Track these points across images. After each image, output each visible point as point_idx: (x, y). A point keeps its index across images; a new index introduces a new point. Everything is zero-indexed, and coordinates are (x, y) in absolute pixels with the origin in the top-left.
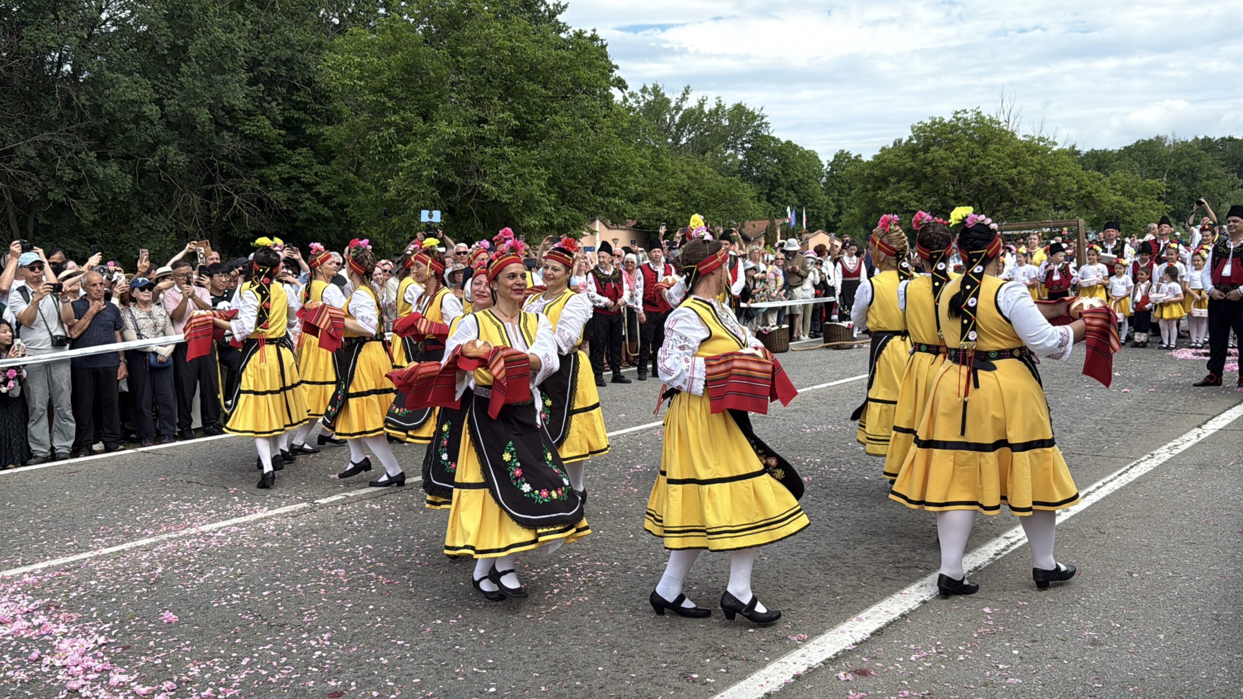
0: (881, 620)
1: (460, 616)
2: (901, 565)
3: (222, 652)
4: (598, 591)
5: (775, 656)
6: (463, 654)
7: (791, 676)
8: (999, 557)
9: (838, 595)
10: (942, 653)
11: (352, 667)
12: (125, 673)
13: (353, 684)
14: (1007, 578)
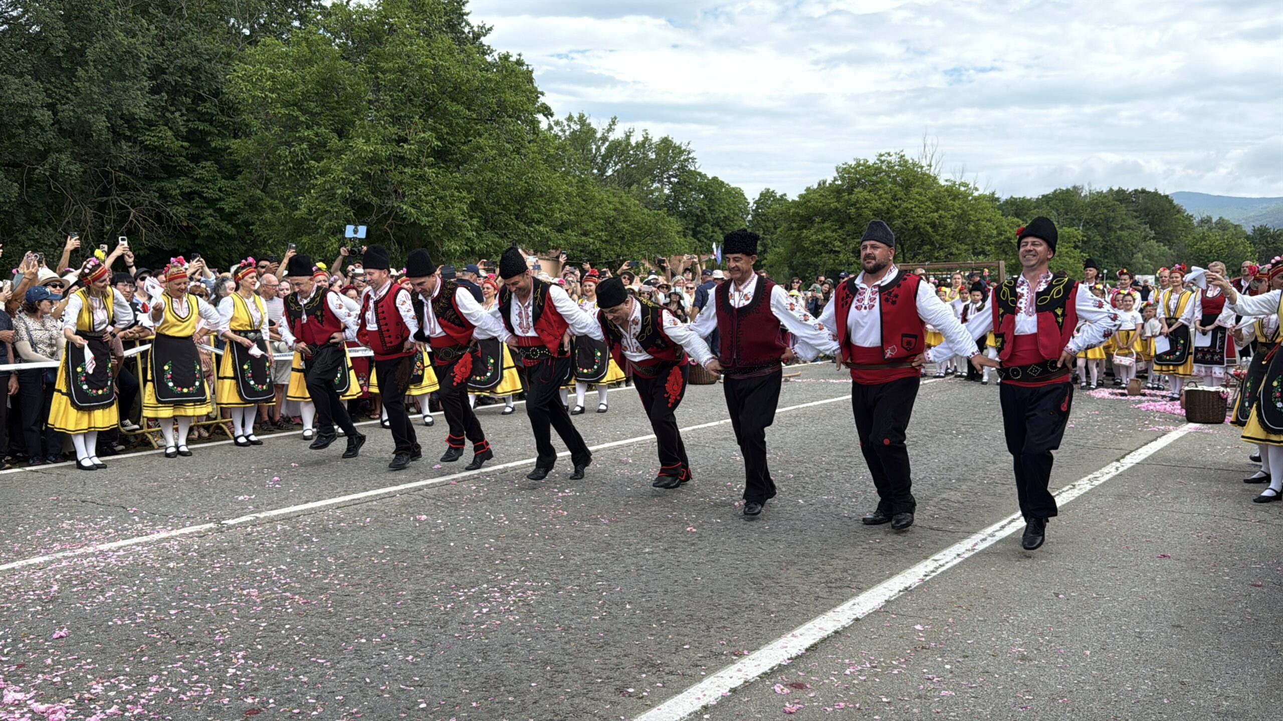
0: (814, 637)
1: (384, 635)
2: (834, 585)
3: (128, 669)
4: (529, 610)
5: (711, 671)
6: (389, 672)
7: (728, 689)
8: (928, 578)
9: (772, 613)
10: (876, 667)
11: (269, 685)
12: (20, 691)
13: (271, 701)
14: (937, 598)
